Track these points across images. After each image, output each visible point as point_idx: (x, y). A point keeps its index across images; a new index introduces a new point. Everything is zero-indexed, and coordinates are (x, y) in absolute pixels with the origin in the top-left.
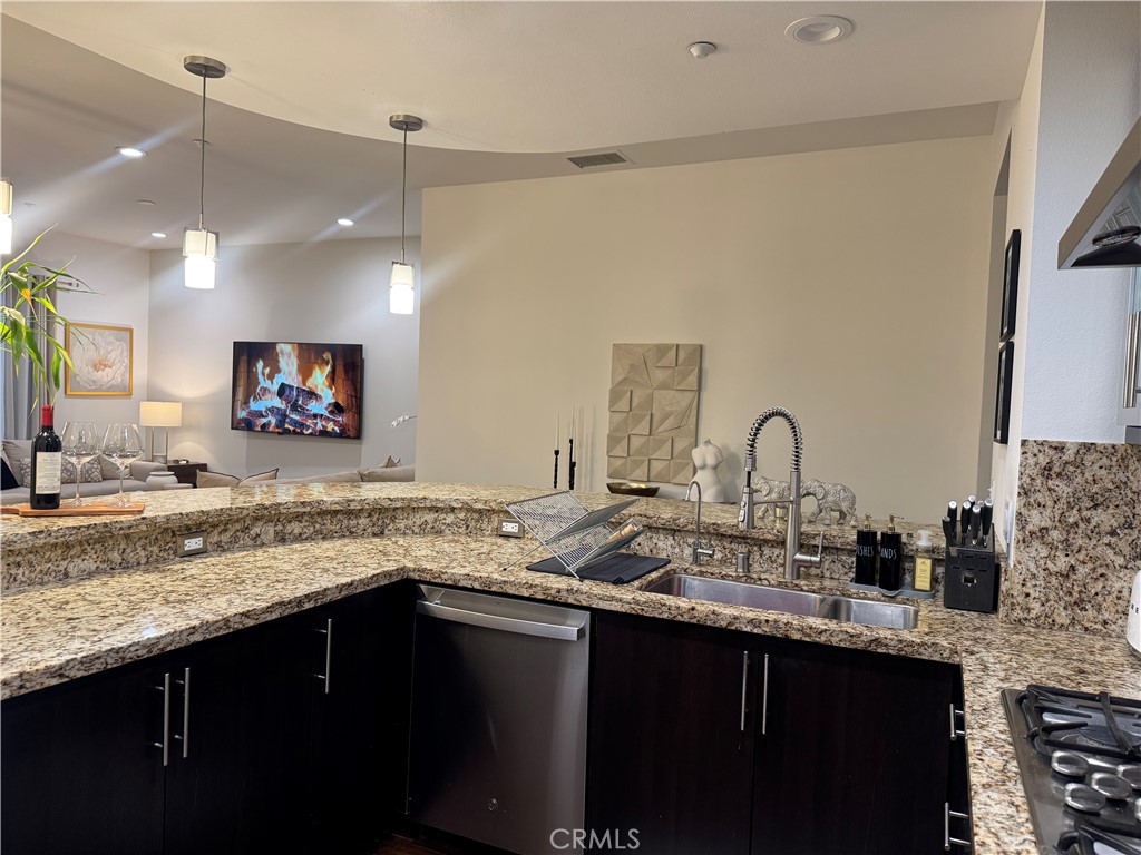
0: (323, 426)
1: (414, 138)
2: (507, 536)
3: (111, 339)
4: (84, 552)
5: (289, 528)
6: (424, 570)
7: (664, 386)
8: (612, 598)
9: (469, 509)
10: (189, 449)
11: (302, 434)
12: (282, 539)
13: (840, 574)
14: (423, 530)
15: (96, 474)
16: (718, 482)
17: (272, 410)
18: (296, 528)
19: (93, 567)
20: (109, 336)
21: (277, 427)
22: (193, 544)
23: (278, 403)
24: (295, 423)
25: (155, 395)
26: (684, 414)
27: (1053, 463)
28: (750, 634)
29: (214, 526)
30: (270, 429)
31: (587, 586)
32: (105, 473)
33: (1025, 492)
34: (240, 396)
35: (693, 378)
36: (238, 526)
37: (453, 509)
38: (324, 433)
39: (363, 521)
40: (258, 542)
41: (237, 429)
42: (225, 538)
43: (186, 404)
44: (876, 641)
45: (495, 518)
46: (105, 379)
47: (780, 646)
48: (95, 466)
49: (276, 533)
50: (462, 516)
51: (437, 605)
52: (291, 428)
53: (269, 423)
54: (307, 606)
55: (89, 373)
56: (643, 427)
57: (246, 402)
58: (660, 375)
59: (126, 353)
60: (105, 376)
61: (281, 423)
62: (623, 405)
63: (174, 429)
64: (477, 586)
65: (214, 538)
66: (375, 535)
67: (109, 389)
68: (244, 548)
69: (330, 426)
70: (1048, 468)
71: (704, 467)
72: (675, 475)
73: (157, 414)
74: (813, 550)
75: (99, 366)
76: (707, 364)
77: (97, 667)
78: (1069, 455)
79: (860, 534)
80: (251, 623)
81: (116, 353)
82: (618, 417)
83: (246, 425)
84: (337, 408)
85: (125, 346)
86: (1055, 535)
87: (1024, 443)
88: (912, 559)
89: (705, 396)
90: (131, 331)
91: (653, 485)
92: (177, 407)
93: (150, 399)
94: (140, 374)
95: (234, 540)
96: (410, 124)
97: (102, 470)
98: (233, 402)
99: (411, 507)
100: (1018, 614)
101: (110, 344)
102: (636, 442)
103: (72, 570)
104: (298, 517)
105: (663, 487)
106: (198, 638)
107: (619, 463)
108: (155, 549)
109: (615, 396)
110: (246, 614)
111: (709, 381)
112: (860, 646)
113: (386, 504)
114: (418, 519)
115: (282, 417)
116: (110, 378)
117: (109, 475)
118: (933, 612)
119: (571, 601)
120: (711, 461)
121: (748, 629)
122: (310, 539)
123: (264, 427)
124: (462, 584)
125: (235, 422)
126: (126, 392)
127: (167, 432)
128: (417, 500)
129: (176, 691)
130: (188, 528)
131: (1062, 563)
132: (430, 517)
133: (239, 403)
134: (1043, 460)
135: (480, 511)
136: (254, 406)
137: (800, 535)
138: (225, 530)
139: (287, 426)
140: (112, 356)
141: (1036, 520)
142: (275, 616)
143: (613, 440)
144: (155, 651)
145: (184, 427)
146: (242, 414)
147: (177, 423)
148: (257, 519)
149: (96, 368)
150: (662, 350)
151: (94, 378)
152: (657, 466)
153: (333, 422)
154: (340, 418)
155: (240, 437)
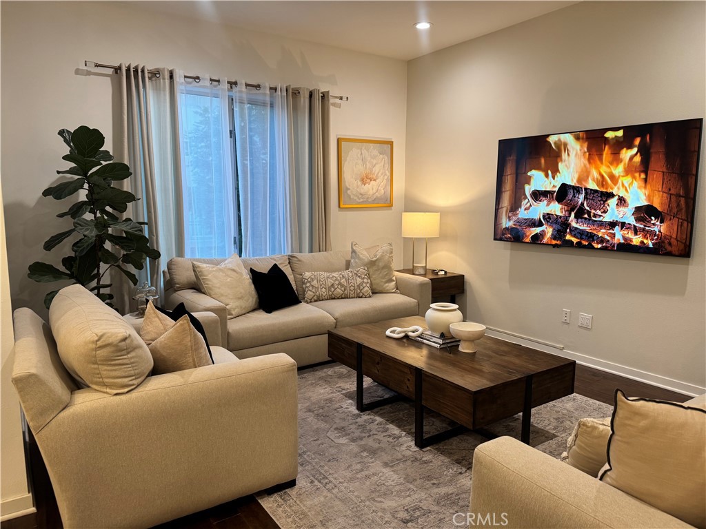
0: (624, 238)
3: (376, 152)
10: (448, 261)
11: (590, 247)
15: (367, 289)
17: (548, 217)
20: (374, 150)
21: (554, 237)
23: (554, 207)
24: (580, 234)
25: (413, 206)
30: (545, 241)
32: (374, 287)
38: (626, 248)
41: (501, 239)
43: (443, 212)
46: (371, 192)
48: (365, 280)
52: (575, 240)
53: (542, 235)
55: (358, 187)
57: (515, 207)
59: (387, 166)
60: (372, 189)
61: (559, 234)
63: (433, 239)
67: (374, 201)
69: (636, 240)
73: (417, 224)
75: (365, 179)
81: (379, 166)
83: (511, 236)
84: (650, 214)
85: (387, 159)
90: (391, 143)
92: (436, 216)
93: (405, 211)
94: (399, 187)
97: (371, 284)
98: (497, 210)
101: (374, 157)
115: (562, 226)
116: (374, 191)
117: (378, 289)
123: (537, 239)
125: (499, 232)
126: (387, 203)
127: (427, 241)
133: (504, 209)
136: (522, 214)
139: (568, 237)
140: (376, 169)
145: (443, 236)
146: (506, 223)
147: (435, 233)
149: (363, 182)
151: (362, 191)
153: (646, 233)
154: (657, 227)
155: (504, 250)
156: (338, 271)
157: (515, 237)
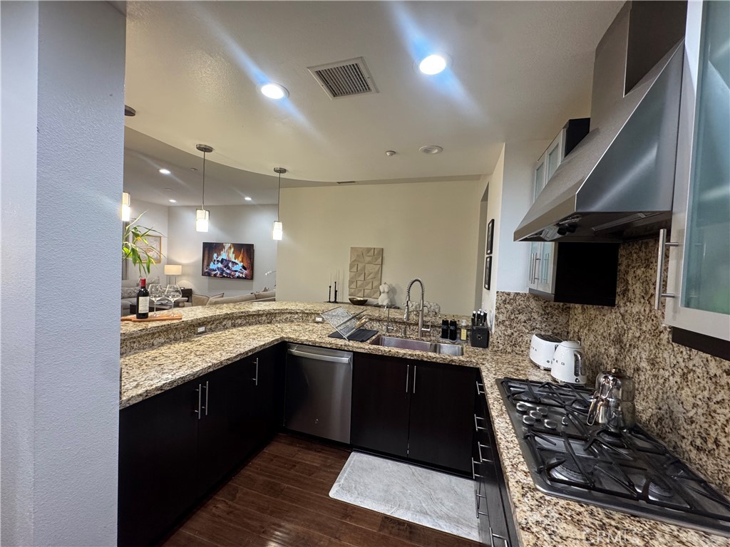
0: (238, 275)
1: (283, 175)
2: (318, 323)
4: (160, 335)
5: (237, 321)
6: (290, 338)
7: (369, 263)
8: (361, 348)
9: (303, 313)
10: (186, 283)
11: (230, 277)
12: (234, 326)
13: (436, 335)
14: (286, 321)
16: (389, 297)
17: (218, 268)
18: (239, 321)
19: (163, 341)
20: (151, 239)
22: (201, 329)
23: (220, 265)
24: (227, 274)
25: (170, 262)
26: (377, 273)
27: (506, 300)
28: (410, 359)
29: (209, 322)
30: (217, 276)
31: (351, 343)
33: (498, 308)
34: (206, 263)
35: (380, 260)
36: (218, 322)
37: (297, 313)
38: (239, 277)
39: (264, 318)
40: (225, 328)
41: (204, 275)
42: (213, 326)
43: (183, 265)
44: (452, 361)
45: (313, 316)
47: (419, 363)
49: (232, 324)
50: (301, 315)
51: (295, 351)
52: (226, 276)
53: (217, 274)
54: (250, 354)
56: (362, 277)
57: (208, 265)
58: (368, 259)
59: (158, 246)
61: (221, 274)
62: (355, 269)
63: (178, 276)
64: (310, 344)
65: (209, 327)
66: (268, 323)
68: (220, 330)
69: (241, 275)
70: (505, 301)
71: (384, 292)
72: (374, 295)
73: (171, 270)
74: (427, 327)
75: (147, 251)
76: (384, 255)
77: (175, 384)
78: (512, 297)
79: (443, 321)
80: (230, 362)
81: (155, 245)
82: (353, 274)
83: (207, 274)
84: (244, 267)
85: (158, 243)
86: (507, 323)
87: (497, 292)
88: (460, 329)
89: (384, 266)
90: (160, 237)
91: (366, 299)
92: (181, 266)
93: (168, 264)
94: (164, 252)
95: (217, 327)
96: (282, 171)
98: (203, 265)
99: (282, 312)
100: (495, 349)
101: (151, 242)
102: (359, 283)
103: (155, 343)
104: (240, 317)
105: (370, 300)
106: (211, 370)
107: (353, 290)
108: (187, 332)
109: (351, 266)
110: (228, 359)
111: (385, 261)
112: (447, 362)
113: (273, 311)
114: (284, 317)
115: (222, 271)
116: (152, 256)
118: (468, 348)
119: (346, 349)
120: (386, 290)
121: (409, 358)
122: (245, 325)
123: (215, 275)
124: (305, 343)
125: (204, 273)
126: (158, 261)
127: (176, 277)
128: (284, 310)
129: (203, 390)
130: (199, 323)
131: (509, 332)
132: (289, 316)
133: (205, 266)
134: (504, 298)
135: (307, 313)
136: (211, 267)
137: (423, 321)
138: (213, 324)
139: (224, 275)
141: (501, 318)
142: (238, 359)
143: (351, 282)
144: (196, 377)
145: (183, 275)
146: (206, 270)
147: (180, 274)
148: (225, 319)
150: (369, 250)
152: (367, 292)
153: (242, 273)
154: (245, 272)
155: (206, 279)
156: (133, 287)
157: (208, 274)
